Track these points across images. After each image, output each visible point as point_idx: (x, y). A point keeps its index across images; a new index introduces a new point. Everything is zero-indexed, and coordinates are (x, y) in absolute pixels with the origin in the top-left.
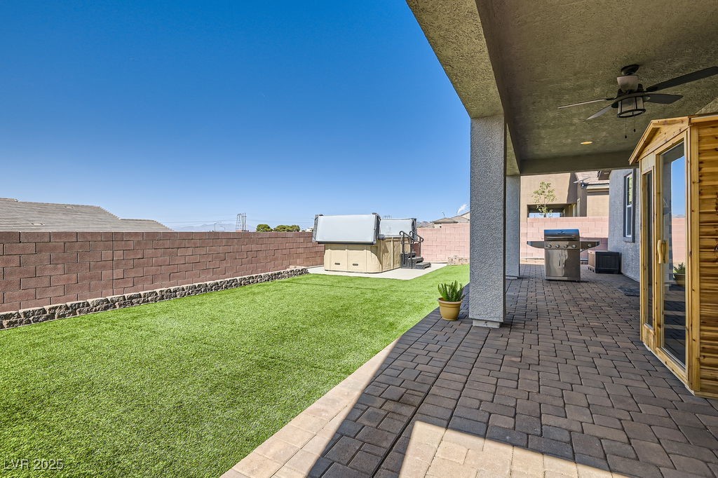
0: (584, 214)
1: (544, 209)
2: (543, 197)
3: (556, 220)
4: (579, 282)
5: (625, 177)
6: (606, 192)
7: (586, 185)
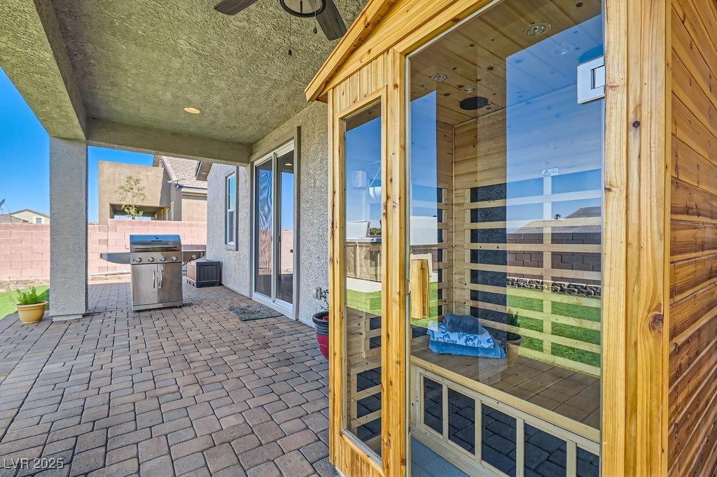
0: (178, 217)
1: (133, 211)
2: (130, 194)
3: (147, 223)
4: (180, 307)
5: (226, 178)
6: (204, 197)
7: (181, 187)
